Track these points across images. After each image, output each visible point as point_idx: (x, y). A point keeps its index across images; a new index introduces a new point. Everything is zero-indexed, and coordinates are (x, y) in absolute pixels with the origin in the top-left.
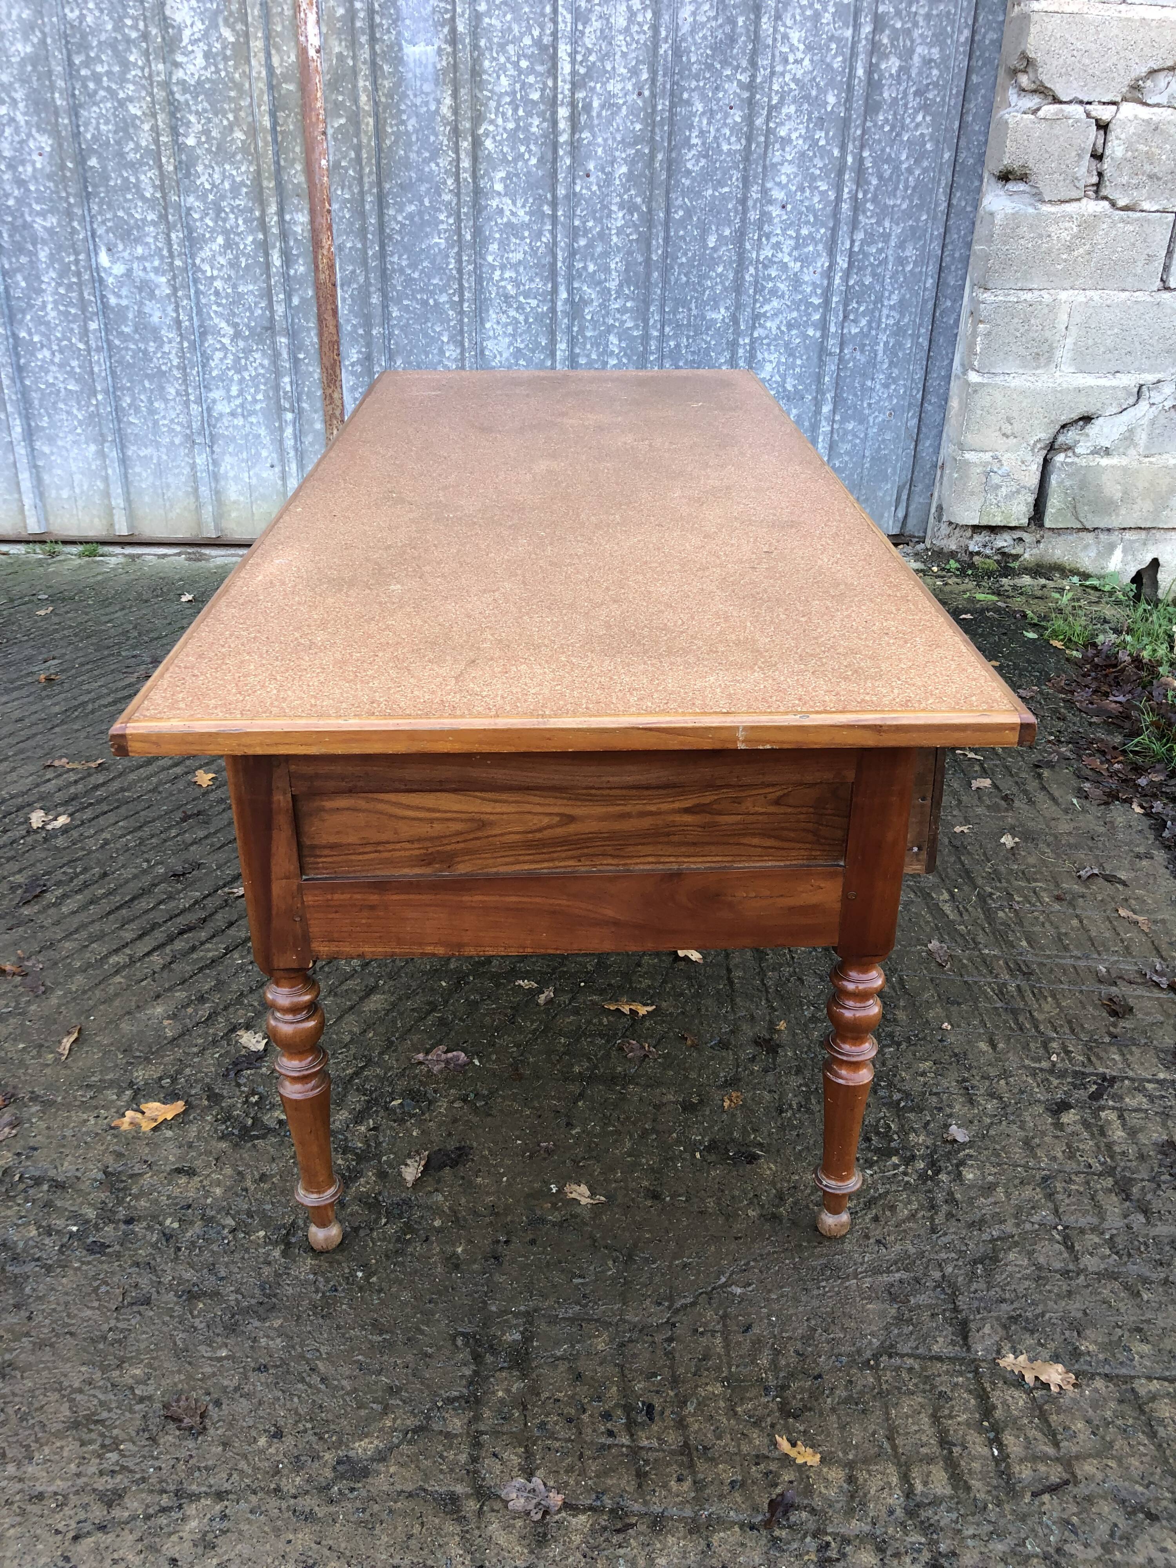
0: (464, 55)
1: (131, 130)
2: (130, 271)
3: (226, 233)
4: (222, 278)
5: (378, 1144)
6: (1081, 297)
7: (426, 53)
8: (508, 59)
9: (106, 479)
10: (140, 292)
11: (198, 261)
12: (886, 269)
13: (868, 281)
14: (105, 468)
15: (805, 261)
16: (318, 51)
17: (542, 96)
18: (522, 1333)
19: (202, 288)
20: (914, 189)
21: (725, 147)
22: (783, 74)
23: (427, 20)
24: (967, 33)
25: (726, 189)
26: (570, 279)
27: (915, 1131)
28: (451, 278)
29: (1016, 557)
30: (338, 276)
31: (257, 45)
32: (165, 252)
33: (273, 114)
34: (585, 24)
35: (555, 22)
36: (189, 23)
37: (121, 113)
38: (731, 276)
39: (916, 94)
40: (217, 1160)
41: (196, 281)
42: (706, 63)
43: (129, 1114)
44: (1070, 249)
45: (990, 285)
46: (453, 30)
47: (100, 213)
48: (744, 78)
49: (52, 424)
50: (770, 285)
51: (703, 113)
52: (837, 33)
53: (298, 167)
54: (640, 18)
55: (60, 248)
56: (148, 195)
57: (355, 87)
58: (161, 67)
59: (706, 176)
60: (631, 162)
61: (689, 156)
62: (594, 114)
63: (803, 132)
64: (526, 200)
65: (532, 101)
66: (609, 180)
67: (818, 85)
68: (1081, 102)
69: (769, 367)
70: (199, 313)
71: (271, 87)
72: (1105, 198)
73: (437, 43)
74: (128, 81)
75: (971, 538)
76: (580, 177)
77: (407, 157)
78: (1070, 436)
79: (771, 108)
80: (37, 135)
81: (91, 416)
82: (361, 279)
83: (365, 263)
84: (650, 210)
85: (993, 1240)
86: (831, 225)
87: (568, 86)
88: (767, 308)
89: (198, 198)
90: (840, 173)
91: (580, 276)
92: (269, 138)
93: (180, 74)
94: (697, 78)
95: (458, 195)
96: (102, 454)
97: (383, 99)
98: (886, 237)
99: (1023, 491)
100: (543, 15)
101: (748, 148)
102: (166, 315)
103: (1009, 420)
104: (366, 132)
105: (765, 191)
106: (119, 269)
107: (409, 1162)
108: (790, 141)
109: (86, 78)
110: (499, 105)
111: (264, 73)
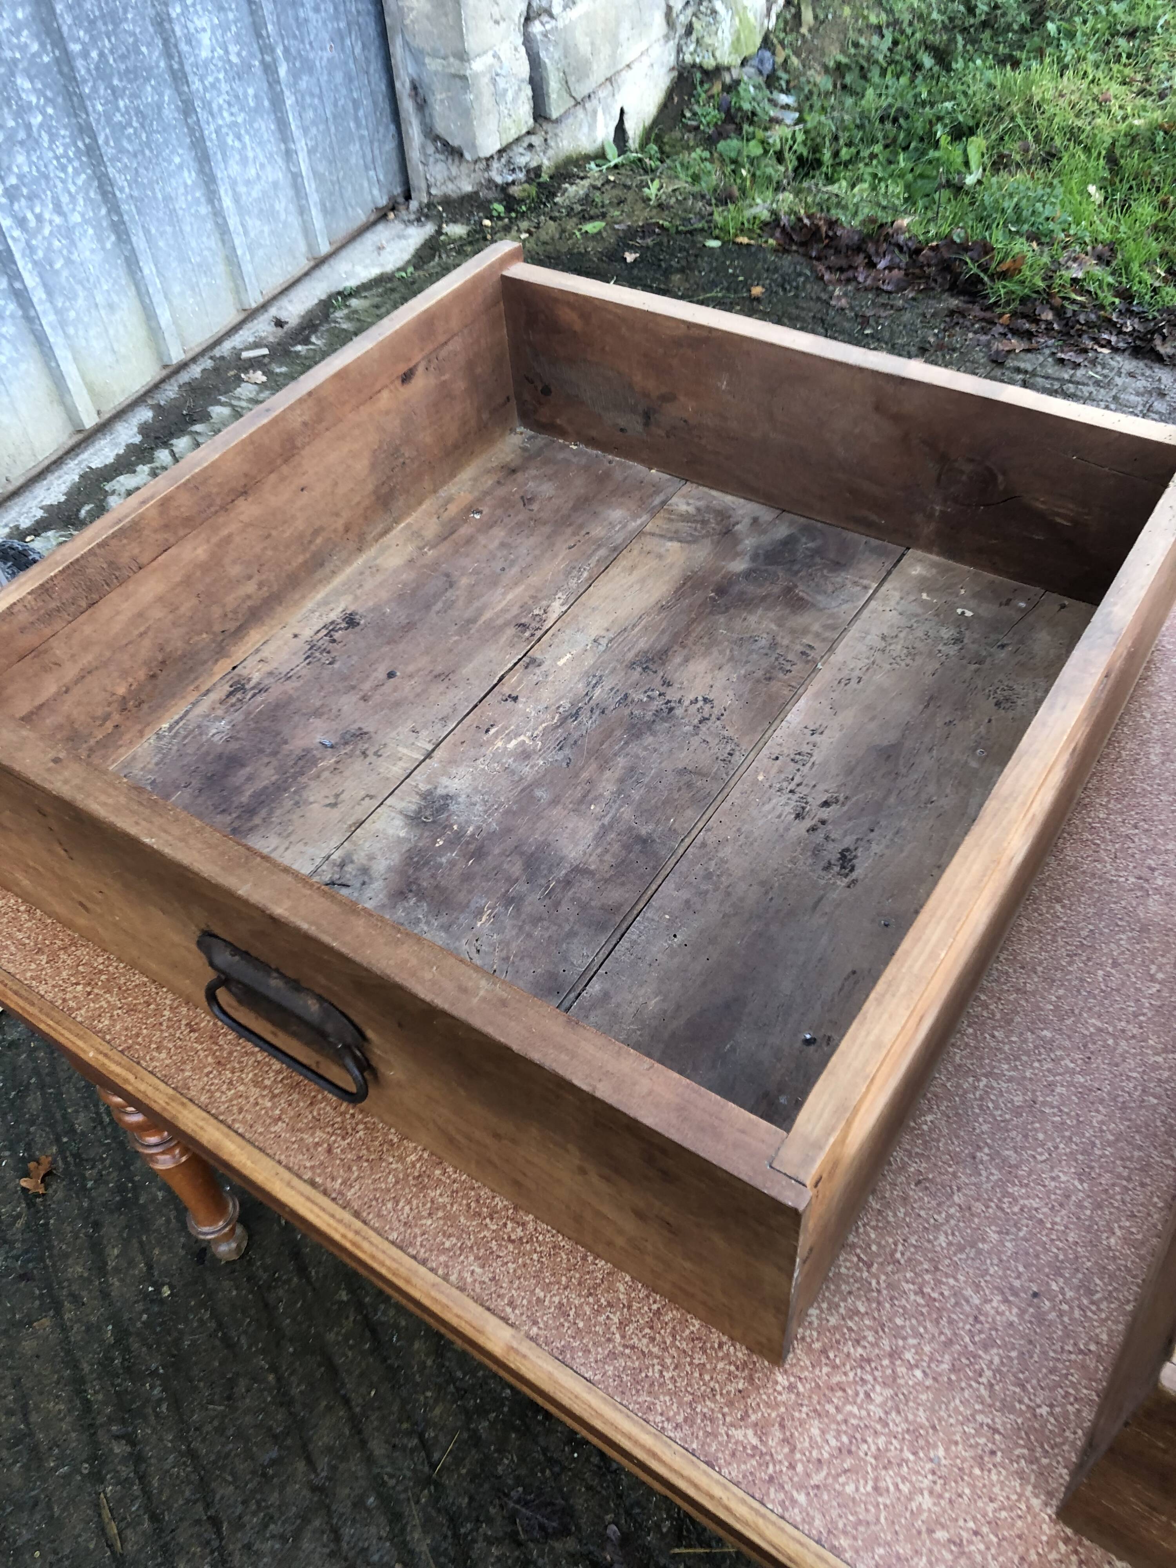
69: (205, 39)
75: (488, 168)
99: (523, 86)
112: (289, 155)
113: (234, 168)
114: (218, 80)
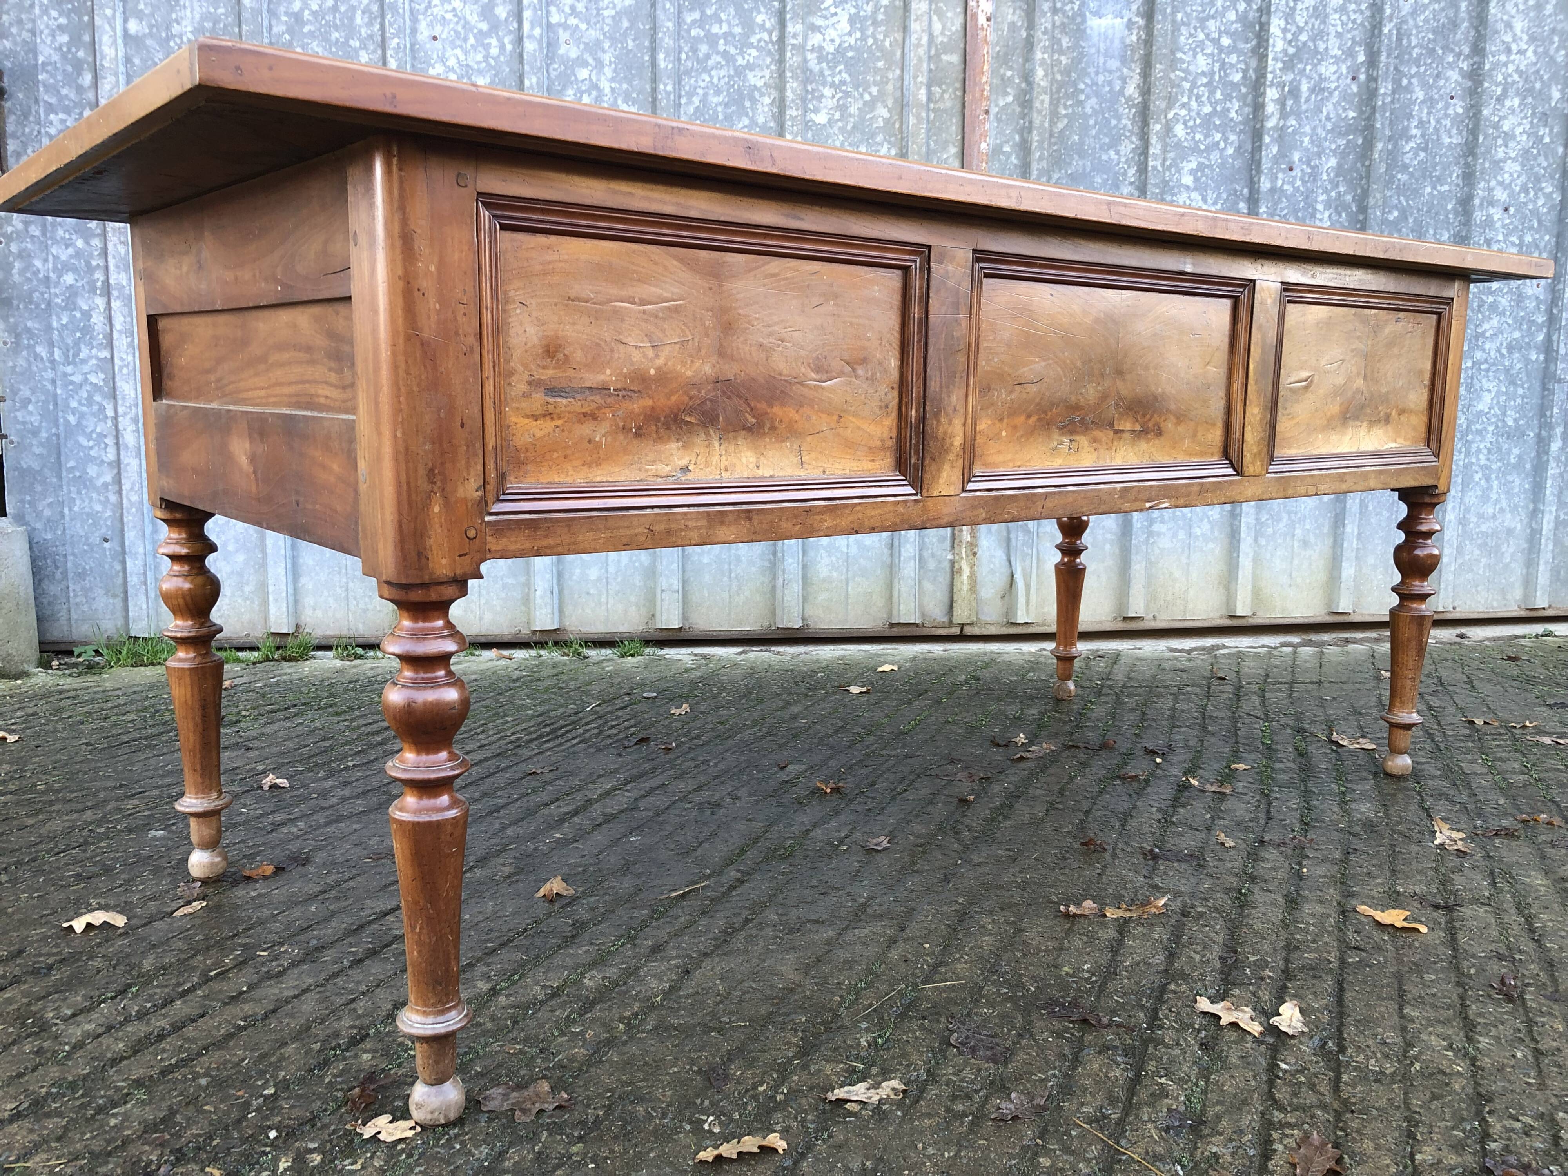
0: (1161, 29)
1: (747, 104)
7: (1113, 27)
8: (1207, 36)
16: (988, 19)
17: (1244, 77)
21: (1446, 140)
22: (1506, 64)
25: (1446, 188)
33: (930, 89)
37: (738, 84)
42: (1427, 48)
46: (1149, 2)
48: (1465, 66)
50: (1491, 299)
51: (1422, 102)
53: (953, 150)
57: (1030, 60)
58: (799, 27)
59: (1425, 172)
60: (1343, 155)
61: (1407, 148)
62: (1302, 99)
63: (1527, 127)
64: (1219, 196)
65: (1232, 83)
66: (1315, 175)
67: (1541, 78)
69: (1487, 398)
71: (931, 56)
73: (1127, 15)
74: (751, 46)
76: (1283, 171)
77: (1082, 143)
79: (1494, 100)
84: (1361, 210)
86: (1555, 232)
87: (1280, 65)
88: (1486, 326)
92: (924, 115)
93: (815, 39)
94: (1417, 62)
97: (1059, 77)
101: (1469, 142)
104: (1040, 110)
105: (1489, 191)
108: (1514, 137)
109: (698, 40)
110: (1194, 85)
111: (925, 40)
112: (1535, 513)
113: (1471, 498)
114: (1485, 429)
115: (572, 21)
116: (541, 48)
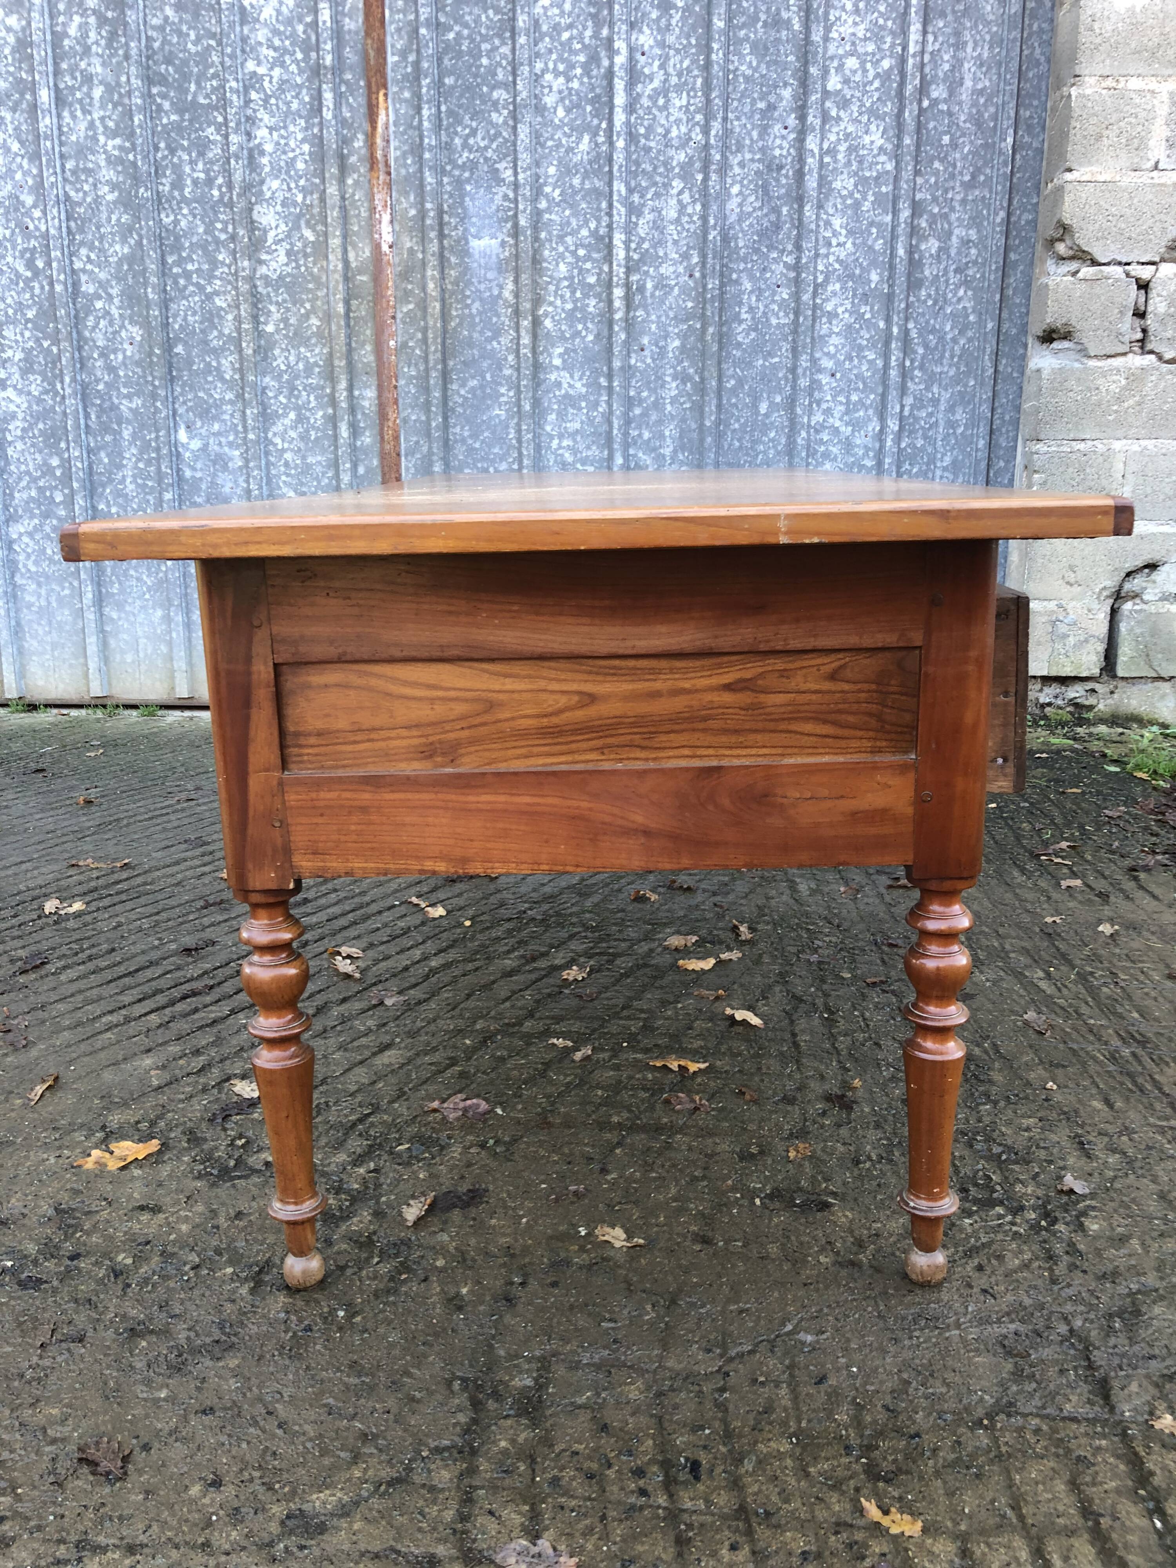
0: (526, 245)
1: (216, 320)
2: (206, 445)
3: (298, 408)
4: (292, 450)
5: (378, 1186)
6: (1135, 447)
7: (490, 246)
8: (567, 249)
9: (170, 644)
10: (215, 464)
11: (270, 435)
12: (937, 432)
13: (920, 443)
14: (170, 632)
15: (857, 425)
16: (391, 247)
17: (598, 279)
18: (536, 1380)
19: (272, 459)
20: (960, 357)
21: (774, 321)
22: (827, 256)
23: (491, 217)
24: (1002, 214)
25: (777, 360)
26: (626, 446)
27: (1022, 1182)
28: (511, 446)
29: (1091, 708)
30: (403, 446)
31: (335, 242)
32: (240, 428)
33: (347, 303)
34: (638, 216)
35: (610, 215)
36: (273, 225)
37: (208, 306)
38: (783, 441)
39: (956, 271)
40: (188, 1198)
41: (267, 453)
42: (753, 248)
43: (96, 1153)
44: (1120, 400)
45: (1042, 437)
46: (516, 225)
47: (182, 394)
48: (790, 260)
49: (122, 591)
50: (823, 448)
51: (752, 292)
52: (877, 219)
53: (368, 348)
54: (690, 210)
55: (142, 426)
56: (228, 377)
57: (424, 277)
58: (246, 263)
59: (757, 348)
60: (684, 337)
61: (740, 330)
62: (648, 294)
63: (849, 306)
64: (583, 374)
65: (589, 284)
66: (662, 353)
67: (861, 265)
68: (1120, 263)
70: (269, 482)
71: (346, 279)
72: (1151, 352)
73: (500, 236)
74: (216, 277)
75: (1041, 690)
76: (635, 351)
77: (471, 337)
78: (1136, 583)
79: (816, 286)
80: (129, 327)
81: (161, 582)
82: (425, 449)
83: (428, 435)
84: (703, 380)
85: (1131, 1294)
86: (880, 391)
87: (623, 270)
89: (273, 379)
90: (887, 343)
91: (635, 443)
92: (342, 323)
93: (263, 270)
94: (745, 260)
95: (518, 370)
96: (167, 619)
97: (449, 287)
98: (935, 402)
99: (1092, 640)
100: (599, 209)
101: (796, 322)
102: (238, 486)
103: (1072, 568)
104: (432, 315)
105: (814, 361)
106: (195, 444)
107: (412, 1202)
108: (837, 315)
109: (178, 275)
110: (558, 288)
111: (340, 266)
115: (89, 267)
116: (66, 289)
